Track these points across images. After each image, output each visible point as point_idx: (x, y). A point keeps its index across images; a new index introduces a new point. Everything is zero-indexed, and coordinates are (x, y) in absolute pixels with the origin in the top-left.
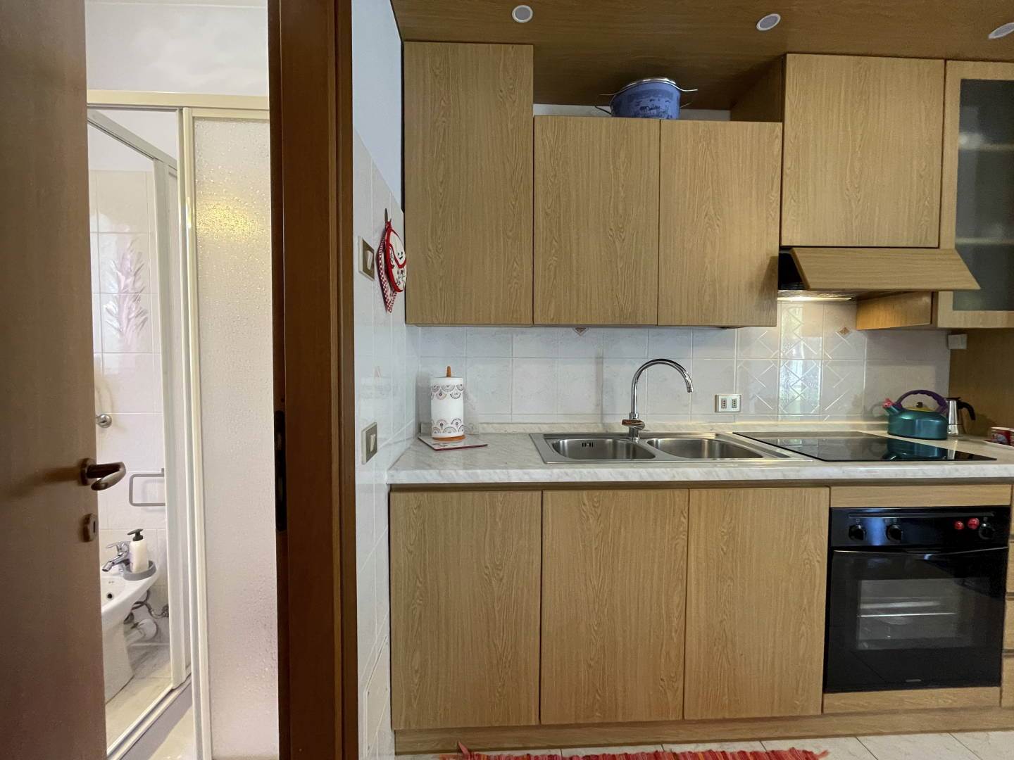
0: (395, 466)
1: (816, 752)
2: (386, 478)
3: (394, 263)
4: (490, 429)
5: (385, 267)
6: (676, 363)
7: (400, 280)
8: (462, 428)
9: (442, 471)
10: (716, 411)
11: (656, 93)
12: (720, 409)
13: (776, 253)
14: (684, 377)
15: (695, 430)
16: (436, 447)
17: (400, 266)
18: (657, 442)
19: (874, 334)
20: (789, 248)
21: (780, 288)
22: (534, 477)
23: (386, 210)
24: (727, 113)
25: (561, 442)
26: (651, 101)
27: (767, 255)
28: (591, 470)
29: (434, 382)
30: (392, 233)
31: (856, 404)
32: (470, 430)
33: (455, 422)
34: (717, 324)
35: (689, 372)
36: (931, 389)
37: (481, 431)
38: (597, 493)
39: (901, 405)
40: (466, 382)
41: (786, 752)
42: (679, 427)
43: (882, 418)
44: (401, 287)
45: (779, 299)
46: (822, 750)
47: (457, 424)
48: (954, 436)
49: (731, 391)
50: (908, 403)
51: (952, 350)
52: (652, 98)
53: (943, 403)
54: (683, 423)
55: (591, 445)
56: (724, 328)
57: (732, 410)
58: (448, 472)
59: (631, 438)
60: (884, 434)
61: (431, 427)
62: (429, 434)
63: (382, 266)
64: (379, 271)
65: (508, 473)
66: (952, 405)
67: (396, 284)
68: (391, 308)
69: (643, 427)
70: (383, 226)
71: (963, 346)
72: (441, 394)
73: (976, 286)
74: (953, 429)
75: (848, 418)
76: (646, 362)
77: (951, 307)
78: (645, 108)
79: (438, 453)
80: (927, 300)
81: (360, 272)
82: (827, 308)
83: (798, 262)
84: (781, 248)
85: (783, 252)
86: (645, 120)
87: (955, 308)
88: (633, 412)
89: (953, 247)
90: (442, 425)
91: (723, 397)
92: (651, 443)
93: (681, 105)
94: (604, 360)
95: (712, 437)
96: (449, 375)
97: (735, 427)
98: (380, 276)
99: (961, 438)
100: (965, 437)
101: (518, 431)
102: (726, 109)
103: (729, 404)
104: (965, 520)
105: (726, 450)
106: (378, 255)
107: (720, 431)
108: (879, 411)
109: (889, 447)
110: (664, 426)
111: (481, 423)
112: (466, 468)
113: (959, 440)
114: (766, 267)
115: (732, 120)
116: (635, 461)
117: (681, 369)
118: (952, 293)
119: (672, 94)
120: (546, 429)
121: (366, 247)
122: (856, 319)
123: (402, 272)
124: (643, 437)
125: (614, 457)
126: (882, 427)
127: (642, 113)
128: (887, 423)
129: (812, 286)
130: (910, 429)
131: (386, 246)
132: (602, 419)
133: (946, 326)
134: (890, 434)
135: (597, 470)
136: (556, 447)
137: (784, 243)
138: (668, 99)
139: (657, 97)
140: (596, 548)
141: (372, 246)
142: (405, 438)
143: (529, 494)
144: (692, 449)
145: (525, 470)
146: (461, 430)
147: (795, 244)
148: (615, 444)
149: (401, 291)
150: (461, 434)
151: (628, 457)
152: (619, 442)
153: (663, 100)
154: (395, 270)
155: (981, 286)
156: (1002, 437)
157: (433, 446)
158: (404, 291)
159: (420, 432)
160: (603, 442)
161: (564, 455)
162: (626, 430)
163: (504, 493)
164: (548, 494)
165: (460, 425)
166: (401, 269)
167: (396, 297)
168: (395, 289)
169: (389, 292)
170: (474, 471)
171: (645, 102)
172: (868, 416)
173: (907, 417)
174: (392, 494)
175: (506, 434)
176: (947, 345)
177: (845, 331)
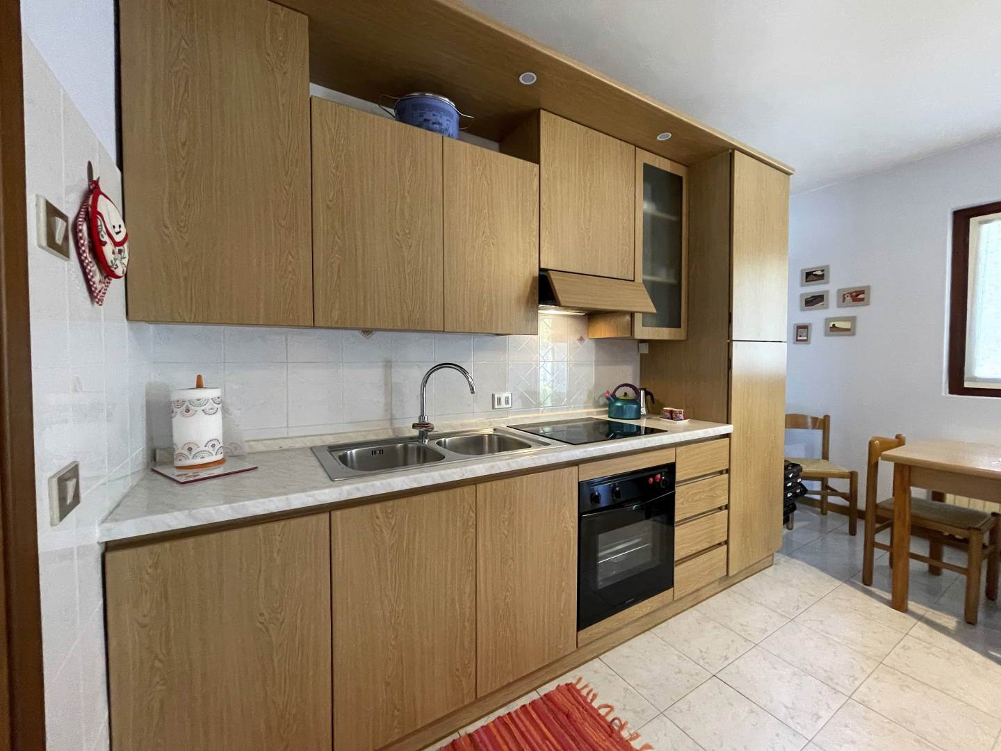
0: (112, 516)
1: (574, 682)
2: (98, 534)
3: (106, 238)
4: (260, 447)
5: (89, 242)
6: (459, 367)
7: (118, 262)
8: (221, 450)
9: (194, 511)
10: (493, 408)
11: (439, 110)
12: (496, 407)
13: (536, 273)
14: (467, 378)
15: (477, 426)
16: (183, 479)
17: (116, 244)
18: (445, 441)
19: (599, 341)
20: (546, 270)
21: (540, 304)
22: (319, 498)
23: (90, 164)
24: (496, 145)
25: (349, 452)
26: (434, 115)
27: (530, 274)
28: (384, 481)
29: (175, 397)
30: (101, 197)
31: (589, 396)
32: (232, 450)
33: (210, 444)
34: (494, 332)
35: (471, 374)
36: (630, 382)
37: (248, 450)
38: (390, 503)
39: (615, 396)
40: (224, 393)
41: (553, 691)
42: (462, 425)
43: (604, 406)
44: (119, 272)
45: (539, 311)
46: (578, 678)
47: (213, 446)
48: (644, 415)
49: (504, 390)
50: (619, 394)
51: (641, 354)
52: (434, 113)
53: (637, 392)
54: (466, 421)
55: (381, 451)
56: (498, 335)
57: (506, 406)
58: (202, 510)
59: (421, 441)
60: (605, 417)
61: (172, 455)
62: (170, 462)
63: (85, 241)
64: (78, 248)
65: (287, 499)
66: (642, 393)
67: (109, 267)
68: (101, 300)
69: (433, 428)
70: (85, 184)
71: (647, 352)
72: (188, 411)
73: (654, 310)
74: (643, 411)
75: (585, 407)
76: (434, 366)
77: (641, 324)
78: (428, 120)
79: (186, 486)
80: (628, 318)
81: (40, 246)
82: (570, 321)
83: (552, 281)
84: (541, 270)
85: (542, 273)
86: (429, 132)
87: (643, 325)
88: (422, 415)
89: (641, 281)
90: (190, 449)
91: (498, 396)
92: (439, 443)
93: (460, 127)
94: (393, 364)
95: (491, 432)
96: (199, 385)
97: (508, 421)
98: (79, 255)
99: (648, 417)
100: (650, 416)
101: (297, 446)
102: (495, 141)
103: (503, 401)
104: (654, 476)
105: (503, 443)
106: (75, 225)
107: (496, 426)
108: (603, 401)
109: (610, 428)
110: (451, 426)
111: (248, 441)
112: (228, 500)
113: (647, 418)
114: (529, 284)
115: (500, 152)
116: (426, 465)
117: (464, 371)
118: (641, 314)
119: (453, 115)
120: (331, 441)
121: (52, 212)
122: (588, 329)
123: (120, 252)
124: (432, 438)
125: (405, 463)
126: (605, 412)
127: (424, 124)
128: (607, 409)
129: (563, 304)
130: (620, 413)
131: (90, 214)
132: (391, 424)
133: (639, 338)
134: (609, 417)
135: (390, 480)
136: (344, 459)
137: (543, 266)
138: (448, 118)
139: (440, 113)
140: (391, 561)
141: (64, 212)
142: (129, 473)
143: (314, 519)
144: (475, 445)
145: (308, 493)
146: (220, 451)
147: (550, 268)
148: (405, 448)
149: (118, 277)
150: (220, 457)
151: (419, 462)
152: (410, 445)
153: (445, 118)
154: (108, 250)
155: (657, 309)
156: (668, 415)
157: (179, 479)
158: (123, 279)
159: (155, 460)
160: (395, 447)
161: (352, 468)
162: (416, 433)
163: (283, 523)
164: (337, 515)
165: (217, 448)
166: (117, 248)
167: (110, 286)
168: (108, 273)
169: (97, 277)
170: (241, 503)
171: (429, 115)
172: (597, 405)
173: (619, 404)
174: (109, 556)
175: (282, 450)
176: (638, 352)
177: (581, 339)
